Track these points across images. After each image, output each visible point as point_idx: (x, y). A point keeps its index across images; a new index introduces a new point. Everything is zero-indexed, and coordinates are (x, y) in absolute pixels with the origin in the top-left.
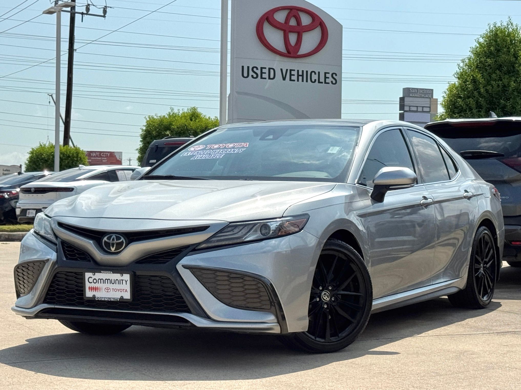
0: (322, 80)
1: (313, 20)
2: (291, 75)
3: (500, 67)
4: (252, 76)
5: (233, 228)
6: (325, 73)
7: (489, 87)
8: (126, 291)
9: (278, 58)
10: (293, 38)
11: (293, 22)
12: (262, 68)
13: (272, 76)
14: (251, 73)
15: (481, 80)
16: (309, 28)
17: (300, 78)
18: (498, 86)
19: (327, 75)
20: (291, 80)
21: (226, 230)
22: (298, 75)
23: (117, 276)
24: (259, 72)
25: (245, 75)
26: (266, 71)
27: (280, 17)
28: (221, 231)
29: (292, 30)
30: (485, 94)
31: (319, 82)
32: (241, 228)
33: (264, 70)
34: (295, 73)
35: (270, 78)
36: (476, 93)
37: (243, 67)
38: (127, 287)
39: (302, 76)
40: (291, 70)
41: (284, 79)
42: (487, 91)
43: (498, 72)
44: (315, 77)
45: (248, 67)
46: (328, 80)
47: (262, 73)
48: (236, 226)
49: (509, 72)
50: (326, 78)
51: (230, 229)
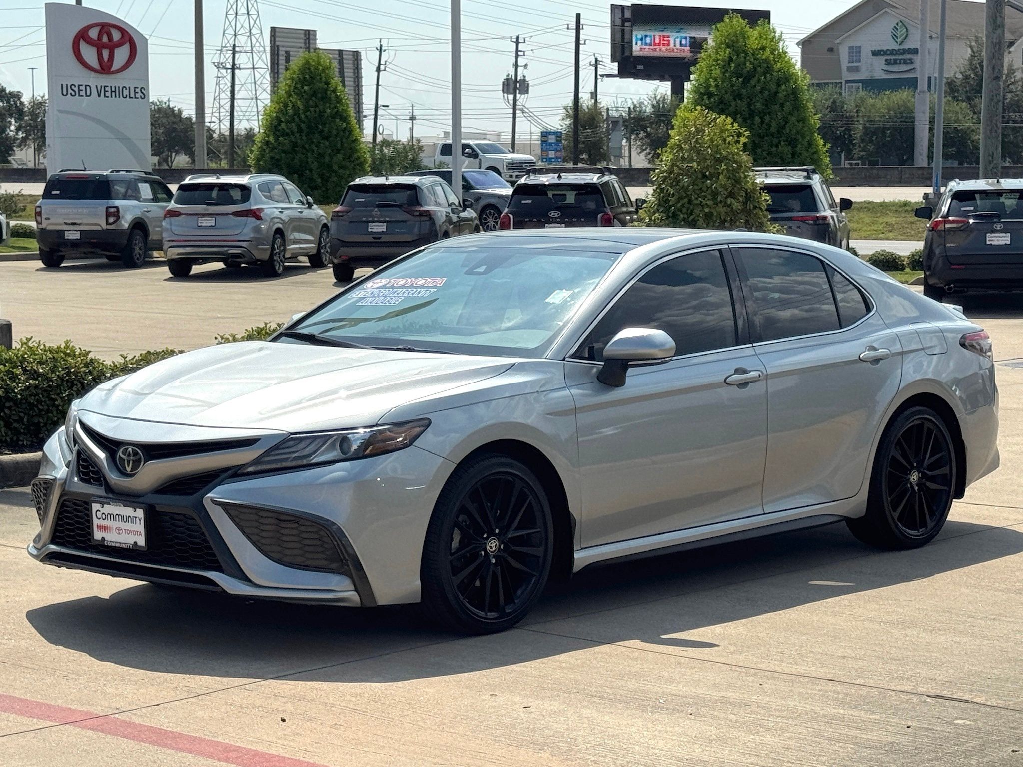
0: (132, 95)
1: (123, 35)
2: (105, 91)
3: (314, 94)
4: (71, 94)
5: (298, 442)
6: (135, 88)
7: (308, 114)
8: (141, 534)
9: (93, 74)
10: (106, 54)
11: (105, 39)
12: (79, 86)
13: (88, 94)
14: (70, 91)
15: (301, 107)
16: (120, 44)
17: (114, 94)
18: (315, 112)
19: (137, 90)
20: (105, 97)
21: (284, 446)
22: (112, 92)
23: (128, 511)
24: (76, 89)
25: (65, 93)
26: (82, 88)
27: (94, 34)
28: (276, 447)
29: (105, 46)
30: (305, 120)
31: (130, 98)
32: (308, 442)
33: (81, 88)
34: (108, 89)
35: (87, 96)
36: (297, 120)
37: (62, 85)
38: (141, 527)
39: (115, 92)
40: (105, 87)
41: (99, 96)
42: (306, 117)
43: (313, 98)
44: (126, 93)
45: (67, 85)
46: (138, 95)
47: (80, 91)
48: (301, 440)
49: (322, 99)
50: (136, 93)
51: (291, 443)
